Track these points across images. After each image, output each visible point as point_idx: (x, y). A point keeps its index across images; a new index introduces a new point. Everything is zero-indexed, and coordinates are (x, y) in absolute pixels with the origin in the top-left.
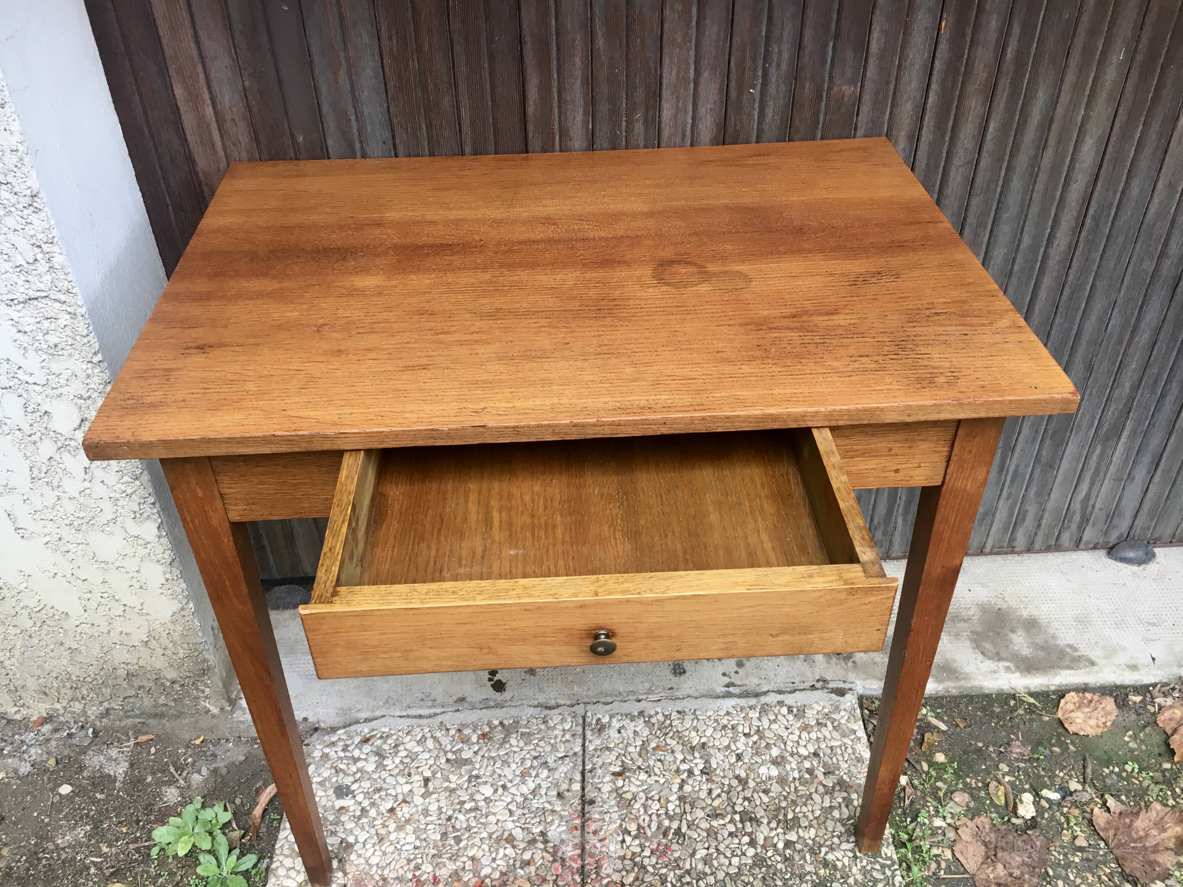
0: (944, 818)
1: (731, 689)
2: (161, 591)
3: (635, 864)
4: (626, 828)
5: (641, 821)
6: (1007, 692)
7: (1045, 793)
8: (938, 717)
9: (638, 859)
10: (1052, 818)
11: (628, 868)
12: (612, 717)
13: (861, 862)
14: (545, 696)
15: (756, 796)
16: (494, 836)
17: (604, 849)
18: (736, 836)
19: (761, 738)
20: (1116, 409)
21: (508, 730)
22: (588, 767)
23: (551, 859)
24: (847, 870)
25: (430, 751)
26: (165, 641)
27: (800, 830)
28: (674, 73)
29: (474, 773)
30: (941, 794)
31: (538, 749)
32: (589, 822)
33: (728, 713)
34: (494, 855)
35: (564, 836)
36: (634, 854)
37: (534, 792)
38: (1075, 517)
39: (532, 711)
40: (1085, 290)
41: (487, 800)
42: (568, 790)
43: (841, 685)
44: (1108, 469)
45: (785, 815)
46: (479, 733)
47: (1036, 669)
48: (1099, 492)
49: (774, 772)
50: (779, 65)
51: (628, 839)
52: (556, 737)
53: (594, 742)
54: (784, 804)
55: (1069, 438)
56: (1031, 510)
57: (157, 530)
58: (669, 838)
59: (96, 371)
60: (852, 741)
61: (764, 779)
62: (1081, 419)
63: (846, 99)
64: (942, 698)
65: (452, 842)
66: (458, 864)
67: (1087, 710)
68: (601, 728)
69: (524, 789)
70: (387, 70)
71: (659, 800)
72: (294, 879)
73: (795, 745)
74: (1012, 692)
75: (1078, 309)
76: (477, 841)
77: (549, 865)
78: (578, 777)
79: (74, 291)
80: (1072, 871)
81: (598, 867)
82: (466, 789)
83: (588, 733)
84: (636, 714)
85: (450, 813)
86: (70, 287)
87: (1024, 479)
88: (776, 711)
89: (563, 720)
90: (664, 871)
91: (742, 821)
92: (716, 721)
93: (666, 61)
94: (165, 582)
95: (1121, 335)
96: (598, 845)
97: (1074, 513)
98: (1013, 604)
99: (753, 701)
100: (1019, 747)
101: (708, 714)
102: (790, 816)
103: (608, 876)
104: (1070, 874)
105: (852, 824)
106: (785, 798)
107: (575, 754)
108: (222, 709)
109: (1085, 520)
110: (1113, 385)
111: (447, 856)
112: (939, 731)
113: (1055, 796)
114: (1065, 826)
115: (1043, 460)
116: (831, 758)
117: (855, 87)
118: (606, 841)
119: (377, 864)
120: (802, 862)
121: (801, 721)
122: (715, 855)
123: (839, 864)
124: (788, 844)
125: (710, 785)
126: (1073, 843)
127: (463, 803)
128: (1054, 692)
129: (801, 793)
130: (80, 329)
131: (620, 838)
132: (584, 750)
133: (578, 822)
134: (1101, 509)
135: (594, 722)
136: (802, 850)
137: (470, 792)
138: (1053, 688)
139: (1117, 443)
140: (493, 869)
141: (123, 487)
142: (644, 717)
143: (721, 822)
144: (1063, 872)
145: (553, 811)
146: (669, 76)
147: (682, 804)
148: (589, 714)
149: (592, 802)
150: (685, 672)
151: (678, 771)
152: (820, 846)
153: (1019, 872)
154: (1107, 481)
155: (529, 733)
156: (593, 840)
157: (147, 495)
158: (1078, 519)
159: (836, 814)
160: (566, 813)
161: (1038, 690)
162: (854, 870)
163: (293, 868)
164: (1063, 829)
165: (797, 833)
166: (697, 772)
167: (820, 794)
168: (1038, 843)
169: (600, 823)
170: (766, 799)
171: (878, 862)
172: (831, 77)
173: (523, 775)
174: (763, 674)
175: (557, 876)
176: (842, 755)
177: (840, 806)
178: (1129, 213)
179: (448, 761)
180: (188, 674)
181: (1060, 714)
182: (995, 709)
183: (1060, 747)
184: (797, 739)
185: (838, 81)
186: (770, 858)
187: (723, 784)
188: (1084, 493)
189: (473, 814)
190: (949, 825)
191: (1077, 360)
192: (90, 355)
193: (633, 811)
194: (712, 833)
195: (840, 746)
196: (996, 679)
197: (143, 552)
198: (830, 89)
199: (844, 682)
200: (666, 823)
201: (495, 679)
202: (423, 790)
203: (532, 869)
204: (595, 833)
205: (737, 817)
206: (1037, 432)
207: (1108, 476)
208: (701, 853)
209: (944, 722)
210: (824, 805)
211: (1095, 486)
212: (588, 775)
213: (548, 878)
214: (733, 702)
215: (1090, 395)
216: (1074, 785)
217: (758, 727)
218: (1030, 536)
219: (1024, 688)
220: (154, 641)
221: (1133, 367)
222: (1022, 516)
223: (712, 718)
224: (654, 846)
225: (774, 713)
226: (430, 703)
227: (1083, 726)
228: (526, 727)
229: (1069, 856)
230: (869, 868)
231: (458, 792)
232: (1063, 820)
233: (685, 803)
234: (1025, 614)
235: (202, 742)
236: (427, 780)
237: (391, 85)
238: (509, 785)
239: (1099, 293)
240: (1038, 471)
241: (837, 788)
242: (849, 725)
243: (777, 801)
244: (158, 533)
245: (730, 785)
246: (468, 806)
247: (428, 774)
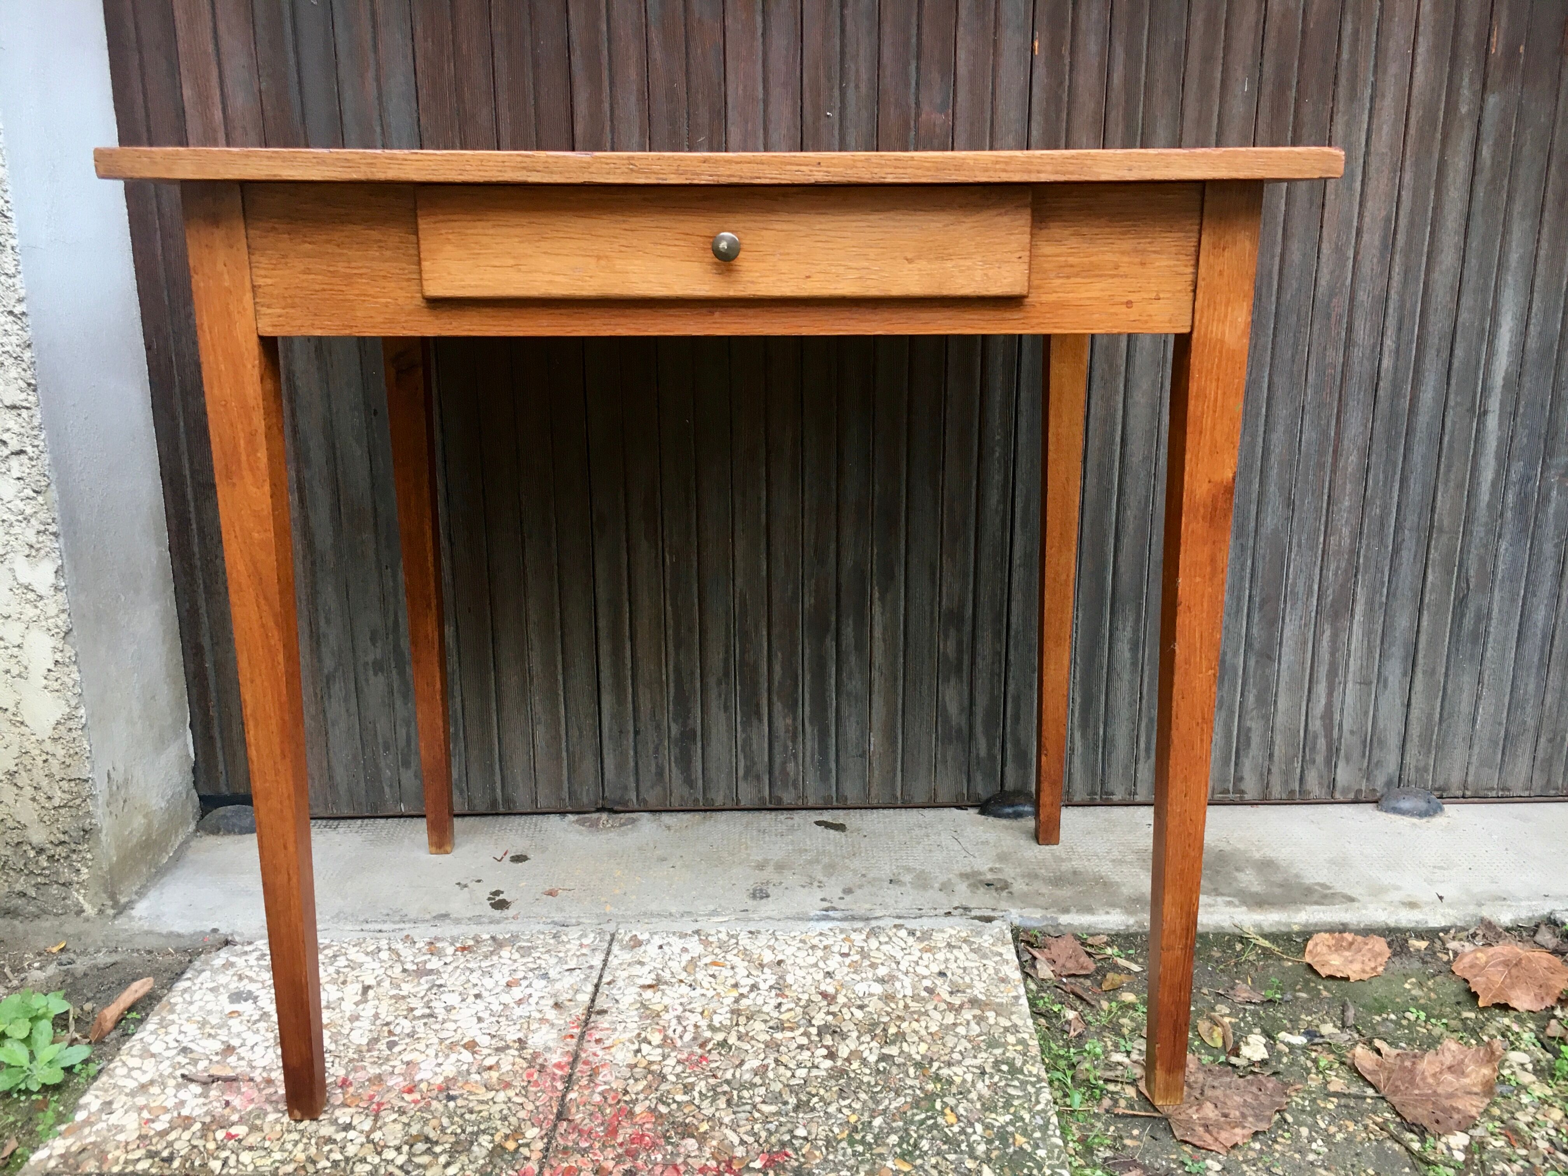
0: (1128, 1053)
1: (831, 913)
2: (45, 682)
3: (650, 1072)
4: (646, 1038)
5: (670, 1033)
6: (1230, 931)
7: (1283, 1036)
8: (1128, 958)
9: (654, 1067)
10: (1293, 1063)
11: (637, 1076)
12: (652, 934)
13: (992, 1077)
14: (563, 914)
15: (845, 1010)
16: (448, 1042)
17: (607, 1057)
18: (808, 1049)
19: (863, 958)
20: (1338, 568)
21: (498, 944)
22: (605, 980)
23: (525, 1065)
24: (968, 1085)
25: (382, 961)
26: (39, 775)
27: (905, 1045)
28: (740, 92)
29: (438, 982)
30: (1125, 1031)
31: (538, 961)
32: (593, 1031)
33: (821, 934)
34: (440, 1060)
35: (551, 1044)
36: (651, 1063)
37: (519, 1002)
38: (1319, 741)
39: (541, 927)
40: (1260, 388)
41: (449, 1009)
42: (570, 1000)
43: (989, 913)
44: (1347, 664)
45: (885, 1030)
46: (458, 945)
47: (1269, 904)
48: (1343, 702)
49: (878, 989)
50: (857, 87)
51: (645, 1048)
52: (568, 950)
53: (619, 955)
54: (886, 1019)
55: (1284, 610)
56: (1255, 725)
57: (54, 575)
58: (707, 1048)
59: (16, 327)
60: (996, 963)
61: (861, 995)
62: (1294, 584)
63: (938, 130)
64: (1135, 935)
65: (384, 1047)
66: (384, 1067)
67: (1347, 954)
68: (636, 943)
69: (506, 998)
70: (419, 75)
71: (702, 1013)
72: (136, 1080)
73: (913, 964)
74: (1237, 931)
75: (1258, 414)
76: (421, 1046)
77: (520, 1071)
78: (590, 988)
79: (8, 214)
80: (1322, 1117)
81: (594, 1073)
82: (422, 998)
83: (615, 948)
84: (690, 932)
85: (390, 1019)
86: (5, 208)
87: (1236, 674)
88: (890, 933)
89: (584, 935)
90: (692, 1080)
91: (819, 1034)
92: (803, 941)
93: (730, 77)
94: (52, 667)
95: (1321, 453)
96: (600, 1053)
97: (1315, 737)
98: (1241, 846)
99: (859, 925)
100: (1246, 991)
101: (792, 934)
102: (892, 1030)
103: (605, 1083)
104: (1320, 1122)
105: (984, 1041)
106: (888, 1014)
107: (591, 967)
108: (101, 912)
109: (1333, 751)
110: (1325, 532)
111: (372, 1060)
112: (1129, 971)
113: (1299, 1040)
114: (1314, 1070)
115: (1257, 646)
116: (963, 978)
117: (947, 115)
118: (613, 1050)
119: (264, 1067)
120: (901, 1075)
121: (926, 943)
122: (773, 1065)
123: (958, 1080)
124: (883, 1058)
125: (780, 1000)
126: (1325, 1088)
127: (412, 1010)
128: (1298, 934)
129: (912, 1009)
130: (6, 266)
131: (636, 1047)
132: (605, 965)
133: (577, 1031)
134: (1352, 732)
135: (627, 938)
136: (905, 1064)
137: (426, 999)
138: (1296, 928)
139: (1352, 623)
140: (436, 1074)
141: (21, 505)
142: (699, 935)
143: (789, 1034)
144: (1310, 1120)
145: (542, 1020)
146: (735, 91)
147: (735, 1017)
148: (622, 931)
149: (602, 1012)
150: (768, 896)
151: (736, 986)
152: (932, 1060)
153: (1237, 1113)
154: (1350, 685)
155: (529, 948)
156: (591, 1047)
157: (50, 521)
158: (1324, 748)
159: (961, 1030)
160: (562, 1022)
161: (1274, 930)
162: (980, 1085)
163: (140, 1069)
164: (1309, 1074)
165: (901, 1047)
166: (763, 986)
167: (941, 1012)
168: (1270, 1085)
169: (609, 1032)
170: (859, 1014)
171: (1018, 1079)
172: (917, 104)
173: (509, 985)
174: (879, 900)
175: (529, 1082)
176: (979, 975)
177: (968, 1023)
178: (1295, 285)
179: (404, 971)
180: (62, 838)
181: (1308, 959)
182: (1213, 953)
183: (1308, 992)
184: (916, 959)
185: (926, 108)
186: (854, 1071)
187: (799, 999)
188: (1323, 701)
189: (426, 1020)
190: (1135, 1062)
191: (1271, 490)
192: (13, 302)
193: (661, 1022)
194: (773, 1046)
195: (978, 968)
196: (1212, 913)
197: (30, 612)
198: (918, 115)
199: (993, 910)
200: (708, 1034)
201: (497, 898)
202: (359, 998)
203: (494, 1074)
204: (598, 1041)
205: (814, 1031)
206: (1239, 599)
207: (1350, 676)
208: (753, 1063)
209: (1136, 963)
210: (944, 1022)
211: (1335, 694)
212: (603, 988)
213: (514, 1083)
214: (830, 924)
215: (1299, 546)
216: (1327, 1029)
217: (862, 948)
218: (1262, 775)
219: (1254, 926)
220: (23, 773)
221: (1347, 504)
222: (1244, 736)
223: (798, 938)
224: (684, 1056)
225: (888, 936)
226: (397, 918)
227: (1341, 968)
228: (528, 941)
229: (1319, 1101)
230: (1002, 1084)
231: (408, 1000)
232: (1309, 1064)
233: (739, 1015)
234: (1257, 856)
235: (62, 950)
236: (366, 989)
237: (423, 93)
238: (485, 994)
239: (1279, 394)
240: (1252, 663)
241: (966, 1006)
242: (994, 948)
243: (875, 1016)
244: (54, 581)
245: (810, 1001)
246: (417, 1013)
247: (370, 981)
